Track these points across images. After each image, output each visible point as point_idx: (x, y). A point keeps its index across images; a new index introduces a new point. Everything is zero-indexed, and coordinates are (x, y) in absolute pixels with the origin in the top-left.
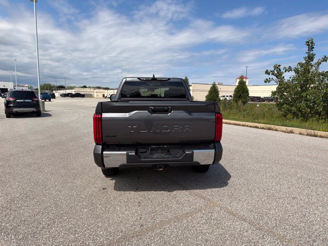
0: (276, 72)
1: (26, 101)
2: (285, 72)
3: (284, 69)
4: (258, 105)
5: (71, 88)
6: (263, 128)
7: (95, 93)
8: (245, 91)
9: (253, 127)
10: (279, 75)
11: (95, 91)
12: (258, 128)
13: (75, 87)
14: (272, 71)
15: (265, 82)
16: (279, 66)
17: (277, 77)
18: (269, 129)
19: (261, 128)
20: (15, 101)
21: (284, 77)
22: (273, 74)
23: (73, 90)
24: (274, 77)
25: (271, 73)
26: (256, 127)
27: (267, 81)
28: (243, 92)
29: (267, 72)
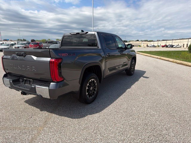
7: (142, 44)
11: (142, 43)
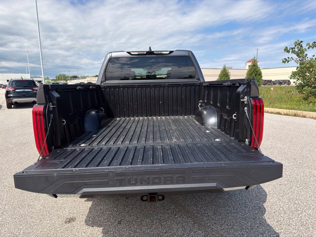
0: (296, 50)
1: (26, 90)
2: (309, 48)
3: (307, 45)
4: (272, 89)
5: (84, 78)
6: (287, 115)
8: (258, 73)
9: (275, 113)
10: (300, 53)
12: (281, 114)
13: (88, 77)
14: (292, 48)
15: (284, 62)
16: (301, 42)
17: (298, 55)
18: (295, 115)
19: (285, 115)
20: (14, 91)
21: (306, 55)
22: (293, 52)
23: (86, 80)
24: (295, 56)
25: (291, 50)
26: (279, 113)
27: (286, 61)
28: (256, 75)
29: (287, 50)
